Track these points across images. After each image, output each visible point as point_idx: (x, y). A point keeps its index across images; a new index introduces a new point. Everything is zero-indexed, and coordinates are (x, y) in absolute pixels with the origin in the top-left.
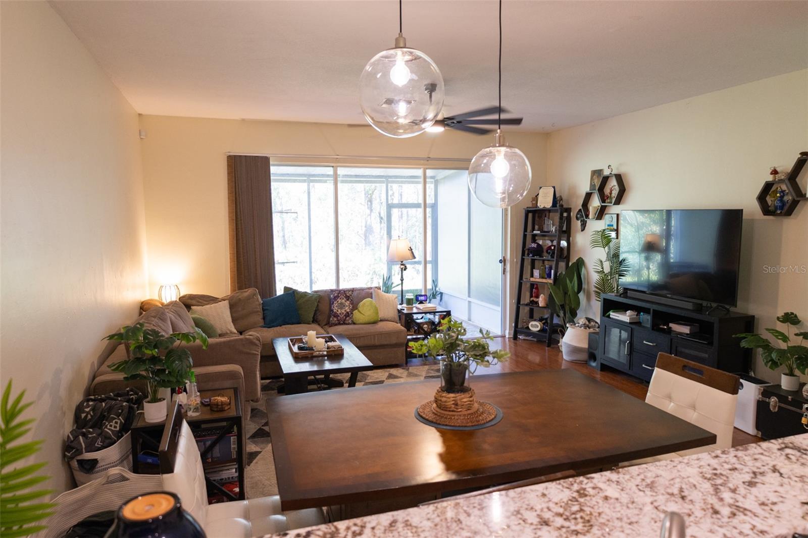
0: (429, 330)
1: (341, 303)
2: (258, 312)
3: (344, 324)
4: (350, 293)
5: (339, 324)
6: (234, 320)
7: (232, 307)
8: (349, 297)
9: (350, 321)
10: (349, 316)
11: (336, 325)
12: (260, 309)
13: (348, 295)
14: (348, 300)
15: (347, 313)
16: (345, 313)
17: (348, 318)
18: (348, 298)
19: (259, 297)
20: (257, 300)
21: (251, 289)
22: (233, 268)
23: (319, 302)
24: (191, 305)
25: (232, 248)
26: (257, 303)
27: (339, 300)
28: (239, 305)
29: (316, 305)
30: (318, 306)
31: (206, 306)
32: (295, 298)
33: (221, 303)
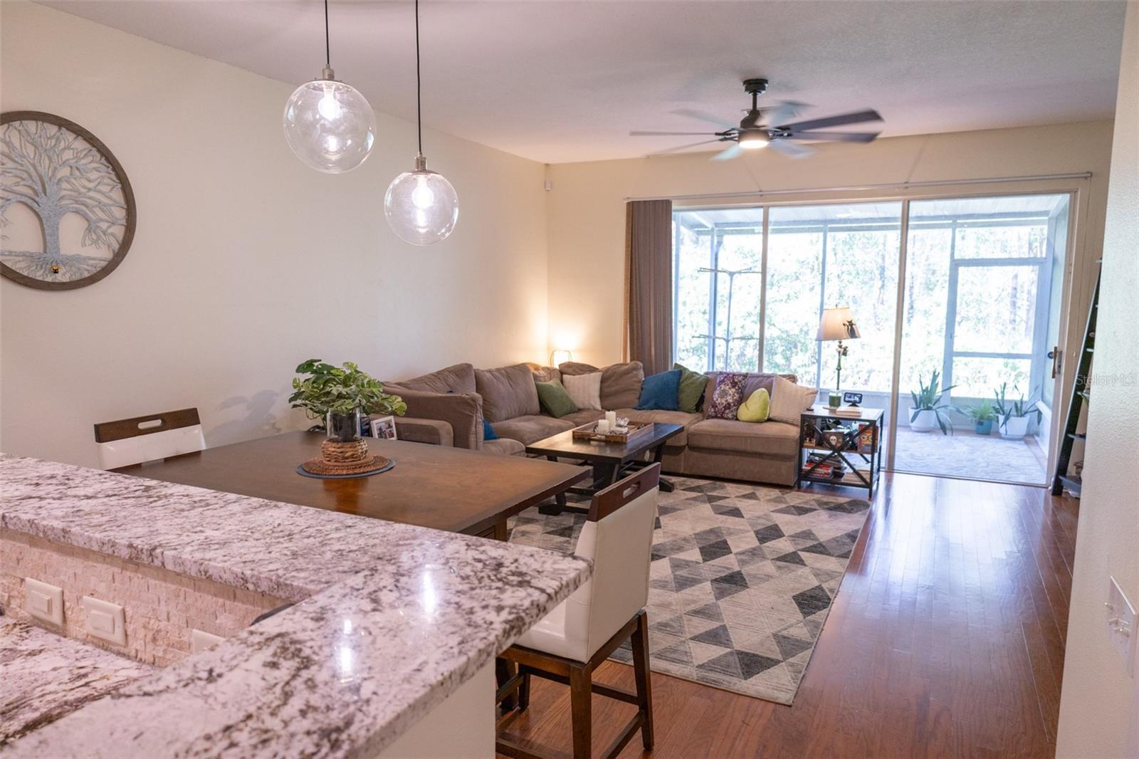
0: (839, 445)
1: (724, 391)
2: (634, 390)
3: (722, 417)
4: (740, 378)
5: (716, 417)
6: (601, 397)
7: (603, 381)
8: (736, 383)
9: (730, 416)
10: (729, 408)
11: (713, 417)
12: (638, 386)
13: (736, 380)
14: (733, 387)
15: (729, 404)
16: (725, 403)
17: (727, 411)
18: (734, 384)
19: (642, 372)
20: (636, 376)
21: (633, 362)
22: (626, 336)
23: (706, 386)
24: (565, 374)
25: (626, 312)
26: (635, 379)
27: (723, 386)
28: (613, 378)
29: (702, 390)
30: (704, 391)
31: (578, 376)
32: (680, 379)
33: (593, 374)
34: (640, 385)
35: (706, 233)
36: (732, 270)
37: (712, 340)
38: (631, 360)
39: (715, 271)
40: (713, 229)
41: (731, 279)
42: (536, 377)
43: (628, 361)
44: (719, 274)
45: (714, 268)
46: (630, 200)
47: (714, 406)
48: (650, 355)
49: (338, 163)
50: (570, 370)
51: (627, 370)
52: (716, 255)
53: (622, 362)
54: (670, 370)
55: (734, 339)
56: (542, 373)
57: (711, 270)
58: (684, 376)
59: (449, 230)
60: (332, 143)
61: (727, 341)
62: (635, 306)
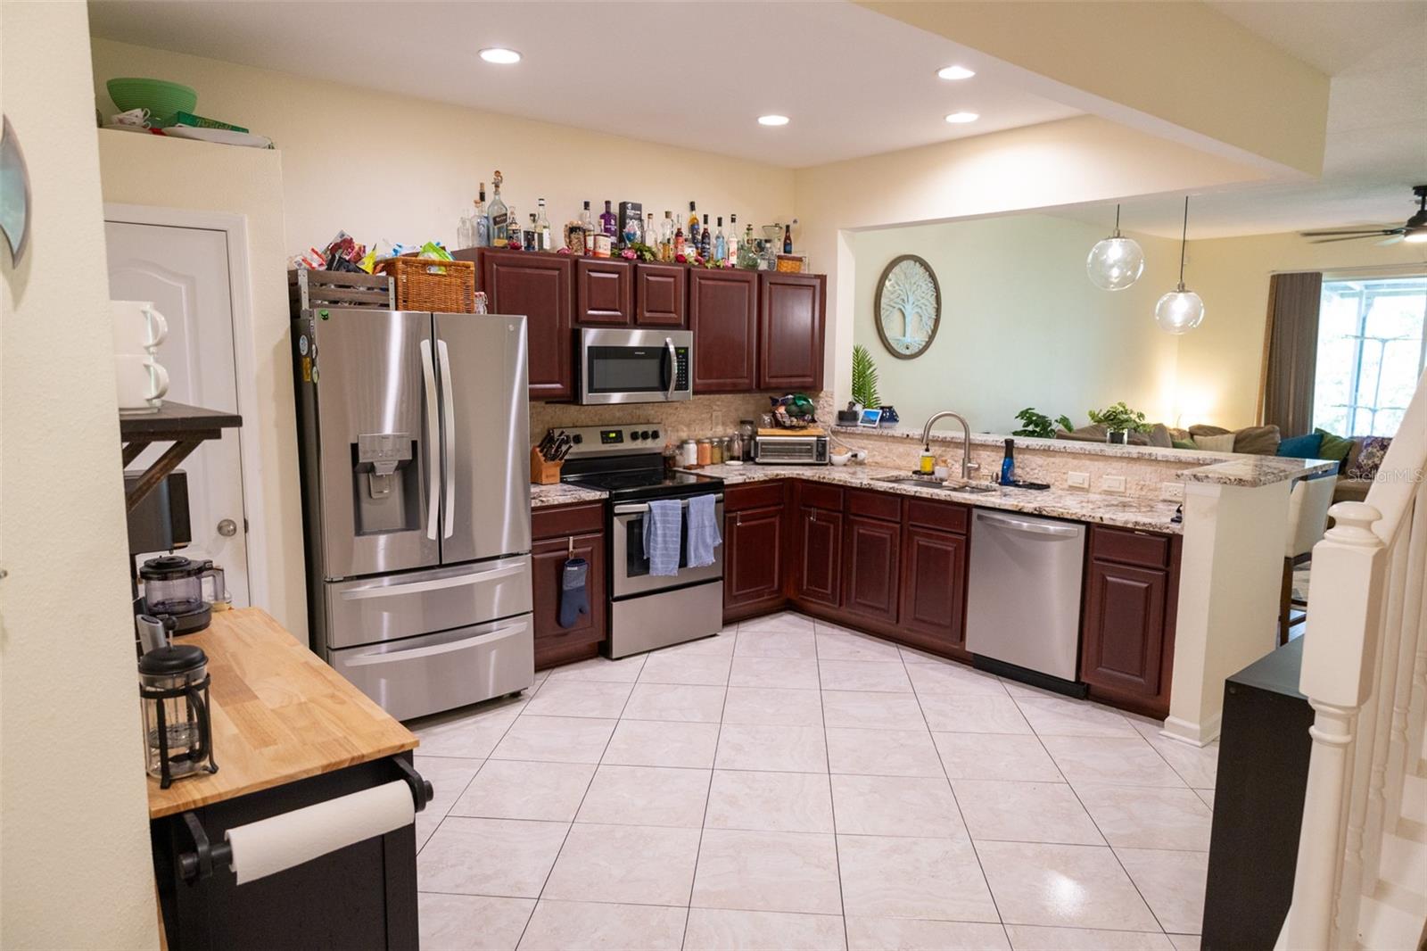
4: (1388, 442)
7: (1236, 441)
12: (1273, 448)
13: (1384, 444)
15: (1376, 464)
16: (1371, 464)
18: (1382, 448)
19: (1278, 435)
20: (1273, 438)
21: (1268, 427)
22: (1262, 401)
23: (1350, 449)
24: (1197, 434)
25: (1262, 379)
26: (1272, 441)
27: (1370, 449)
28: (1248, 440)
29: (1346, 452)
30: (1348, 454)
31: (1210, 437)
32: (1321, 442)
33: (1226, 436)
34: (1276, 447)
35: (1353, 295)
36: (1385, 337)
37: (1352, 409)
38: (1265, 424)
39: (1361, 337)
40: (1361, 292)
41: (1384, 347)
42: (1172, 436)
43: (1263, 425)
44: (1366, 341)
45: (1359, 334)
46: (1275, 273)
47: (1359, 467)
48: (1288, 421)
49: (1117, 285)
50: (1200, 432)
51: (1261, 433)
52: (1364, 320)
53: (1255, 425)
54: (1308, 434)
55: (1382, 409)
56: (1175, 433)
57: (1356, 337)
58: (1326, 440)
59: (1195, 323)
60: (1115, 272)
61: (1374, 411)
62: (1273, 372)
